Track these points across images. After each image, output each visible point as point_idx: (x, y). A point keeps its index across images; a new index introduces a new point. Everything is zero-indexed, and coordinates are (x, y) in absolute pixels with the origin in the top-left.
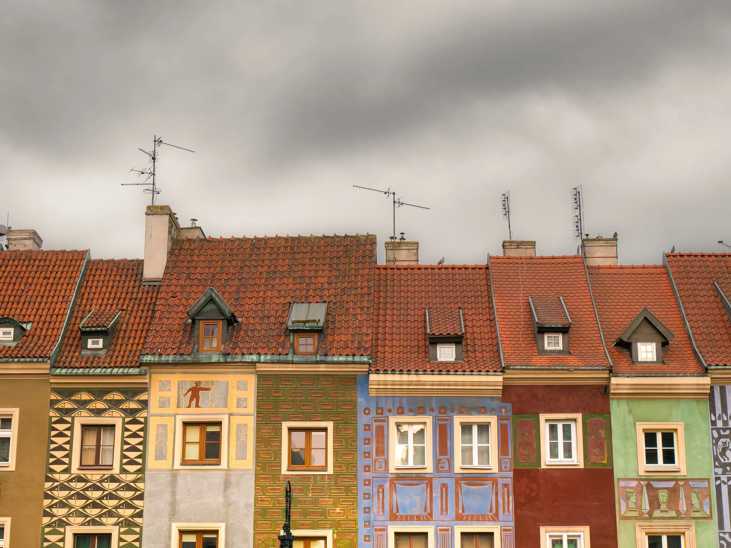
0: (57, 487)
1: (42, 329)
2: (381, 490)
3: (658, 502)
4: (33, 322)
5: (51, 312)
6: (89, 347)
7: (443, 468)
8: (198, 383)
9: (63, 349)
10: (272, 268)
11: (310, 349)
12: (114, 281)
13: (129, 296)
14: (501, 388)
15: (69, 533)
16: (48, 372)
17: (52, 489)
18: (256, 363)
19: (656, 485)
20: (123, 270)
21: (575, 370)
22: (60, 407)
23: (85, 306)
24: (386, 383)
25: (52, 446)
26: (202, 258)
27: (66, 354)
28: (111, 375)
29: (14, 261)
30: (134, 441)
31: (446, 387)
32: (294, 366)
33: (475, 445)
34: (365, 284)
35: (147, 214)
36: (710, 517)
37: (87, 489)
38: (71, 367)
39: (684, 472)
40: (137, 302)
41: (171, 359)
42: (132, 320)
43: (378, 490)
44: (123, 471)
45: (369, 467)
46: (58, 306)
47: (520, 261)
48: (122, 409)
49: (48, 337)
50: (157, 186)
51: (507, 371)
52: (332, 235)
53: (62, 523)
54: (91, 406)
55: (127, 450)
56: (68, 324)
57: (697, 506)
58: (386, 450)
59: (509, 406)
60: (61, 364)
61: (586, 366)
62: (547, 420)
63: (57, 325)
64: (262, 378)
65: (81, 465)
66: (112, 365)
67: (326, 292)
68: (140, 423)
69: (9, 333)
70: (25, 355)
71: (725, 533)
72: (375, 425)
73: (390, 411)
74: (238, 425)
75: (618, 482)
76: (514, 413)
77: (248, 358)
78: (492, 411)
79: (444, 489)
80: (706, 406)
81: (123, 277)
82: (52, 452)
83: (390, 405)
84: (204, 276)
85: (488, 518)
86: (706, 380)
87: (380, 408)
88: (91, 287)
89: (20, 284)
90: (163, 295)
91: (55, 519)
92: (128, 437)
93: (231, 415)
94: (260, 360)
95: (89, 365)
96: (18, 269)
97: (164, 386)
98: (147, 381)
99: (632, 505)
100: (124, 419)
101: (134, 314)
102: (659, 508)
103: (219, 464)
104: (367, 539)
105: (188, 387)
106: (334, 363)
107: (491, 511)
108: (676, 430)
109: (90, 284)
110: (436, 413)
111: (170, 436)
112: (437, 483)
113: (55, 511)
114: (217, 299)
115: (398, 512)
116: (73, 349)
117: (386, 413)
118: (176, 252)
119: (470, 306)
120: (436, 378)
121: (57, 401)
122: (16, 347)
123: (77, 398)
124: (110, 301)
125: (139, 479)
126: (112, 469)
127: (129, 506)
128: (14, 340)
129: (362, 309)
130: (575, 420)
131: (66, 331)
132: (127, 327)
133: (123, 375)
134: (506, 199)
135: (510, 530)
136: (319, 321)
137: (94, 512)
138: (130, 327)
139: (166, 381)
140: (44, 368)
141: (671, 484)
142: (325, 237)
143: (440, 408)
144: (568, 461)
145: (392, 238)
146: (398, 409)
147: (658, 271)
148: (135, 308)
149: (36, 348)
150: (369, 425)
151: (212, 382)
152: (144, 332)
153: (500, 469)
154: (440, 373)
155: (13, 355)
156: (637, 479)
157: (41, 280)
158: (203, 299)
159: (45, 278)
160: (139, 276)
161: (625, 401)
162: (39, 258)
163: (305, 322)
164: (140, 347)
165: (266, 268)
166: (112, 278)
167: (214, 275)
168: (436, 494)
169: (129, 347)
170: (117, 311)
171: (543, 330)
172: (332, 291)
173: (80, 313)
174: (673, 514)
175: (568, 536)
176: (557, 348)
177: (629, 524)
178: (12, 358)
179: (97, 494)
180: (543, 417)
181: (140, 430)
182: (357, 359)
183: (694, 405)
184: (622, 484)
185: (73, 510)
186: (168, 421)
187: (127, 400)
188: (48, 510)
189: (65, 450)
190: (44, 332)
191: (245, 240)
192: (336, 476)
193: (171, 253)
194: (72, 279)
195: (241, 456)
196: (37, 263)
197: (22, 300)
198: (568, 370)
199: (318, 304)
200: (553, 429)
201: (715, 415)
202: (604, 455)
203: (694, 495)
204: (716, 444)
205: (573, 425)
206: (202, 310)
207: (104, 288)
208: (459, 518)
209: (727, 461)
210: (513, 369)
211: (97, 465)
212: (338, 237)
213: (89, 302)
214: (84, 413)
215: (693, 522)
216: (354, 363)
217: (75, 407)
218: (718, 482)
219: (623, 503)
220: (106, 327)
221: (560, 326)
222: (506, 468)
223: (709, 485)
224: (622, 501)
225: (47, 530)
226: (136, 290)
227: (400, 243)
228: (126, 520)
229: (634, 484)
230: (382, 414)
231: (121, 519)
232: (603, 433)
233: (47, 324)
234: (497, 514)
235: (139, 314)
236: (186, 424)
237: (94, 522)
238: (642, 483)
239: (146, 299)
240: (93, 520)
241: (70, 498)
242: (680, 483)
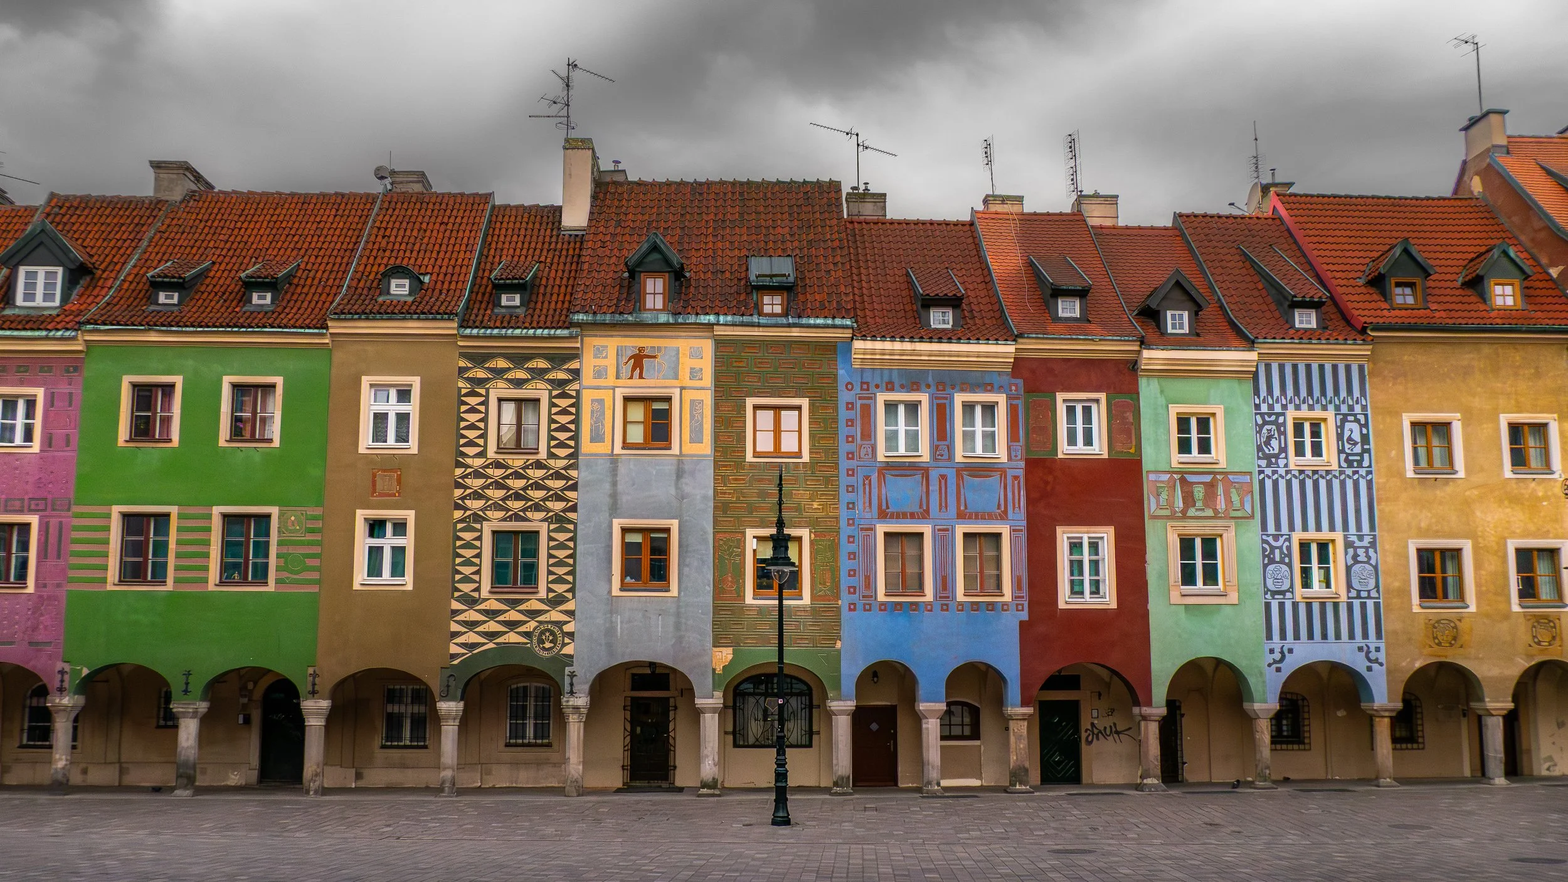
0: (470, 474)
1: (443, 283)
2: (867, 482)
3: (1193, 499)
4: (431, 274)
5: (452, 262)
6: (503, 304)
7: (942, 455)
8: (641, 349)
9: (471, 307)
10: (720, 216)
11: (778, 309)
12: (526, 230)
13: (546, 246)
14: (1012, 360)
15: (487, 529)
16: (455, 332)
17: (464, 477)
18: (713, 325)
19: (1191, 478)
20: (536, 217)
21: (1100, 340)
22: (471, 376)
23: (494, 257)
24: (873, 352)
25: (463, 424)
26: (633, 203)
27: (475, 311)
28: (535, 338)
29: (403, 203)
30: (564, 419)
31: (946, 358)
32: (761, 329)
33: (979, 428)
34: (836, 236)
35: (565, 148)
36: (1252, 517)
37: (507, 477)
38: (484, 327)
39: (1223, 464)
40: (557, 253)
41: (608, 318)
42: (553, 274)
43: (864, 481)
44: (552, 455)
45: (852, 453)
46: (462, 255)
47: (1011, 217)
48: (548, 380)
49: (451, 292)
50: (572, 119)
51: (1020, 340)
52: (789, 180)
53: (478, 518)
54: (510, 375)
55: (556, 430)
56: (475, 278)
57: (1237, 504)
58: (873, 433)
59: (1020, 382)
60: (471, 323)
61: (1114, 336)
62: (1064, 401)
63: (461, 278)
64: (721, 344)
65: (498, 448)
66: (534, 324)
67: (789, 244)
68: (571, 397)
69: (404, 286)
70: (425, 310)
71: (1268, 535)
72: (859, 403)
73: (877, 386)
74: (692, 401)
75: (1148, 477)
76: (1025, 392)
77: (704, 319)
78: (1000, 389)
79: (943, 482)
80: (1249, 387)
81: (537, 226)
82: (462, 432)
83: (878, 381)
84: (637, 224)
85: (995, 515)
86: (1253, 356)
87: (865, 383)
88: (499, 236)
89: (412, 230)
90: (590, 244)
91: (468, 513)
92: (555, 414)
93: (682, 388)
94: (718, 321)
95: (505, 324)
96: (409, 212)
97: (599, 352)
98: (578, 345)
99: (1163, 502)
100: (550, 392)
101: (554, 267)
102: (1194, 505)
103: (669, 448)
104: (851, 540)
105: (630, 353)
106: (809, 326)
107: (999, 508)
108: (1214, 414)
109: (497, 232)
110: (933, 389)
111: (608, 414)
112: (934, 475)
113: (468, 503)
114: (662, 246)
115: (888, 507)
116: (483, 306)
117: (872, 389)
118: (601, 196)
119: (958, 267)
120: (935, 347)
121: (467, 369)
122: (413, 302)
123: (491, 366)
124: (524, 252)
125: (571, 465)
126: (537, 453)
127: (559, 498)
128: (410, 294)
129: (835, 264)
130: (1097, 401)
131: (473, 285)
132: (547, 282)
133: (550, 338)
134: (988, 145)
135: (1021, 530)
136: (789, 275)
137: (517, 505)
138: (551, 282)
139: (602, 346)
140: (450, 327)
141: (1208, 478)
142: (779, 182)
143: (938, 384)
144: (1088, 450)
145: (853, 188)
146: (887, 384)
147: (1171, 233)
148: (556, 260)
149: (438, 303)
150: (852, 403)
151: (659, 349)
152: (570, 288)
153: (1010, 458)
154: (940, 341)
155: (412, 311)
156: (1168, 472)
157: (437, 226)
158: (646, 246)
159: (441, 224)
160: (556, 224)
161: (1156, 380)
162: (433, 200)
163: (771, 276)
164: (566, 305)
165: (712, 216)
166: (524, 225)
167: (650, 223)
168: (934, 487)
169: (553, 305)
170: (534, 262)
171: (1058, 293)
172: (796, 244)
173: (488, 265)
174: (1210, 513)
175: (1089, 538)
176: (1073, 315)
177: (1159, 523)
178: (409, 313)
179: (519, 484)
180: (1060, 397)
181: (571, 406)
182: (838, 321)
183: (1235, 385)
184: (1152, 477)
185: (490, 502)
186: (606, 395)
187: (554, 368)
188: (460, 502)
189: (479, 429)
190: (446, 286)
191: (682, 183)
192: (813, 465)
193: (594, 197)
194: (476, 225)
195: (696, 438)
196: (431, 206)
197: (417, 247)
198: (1092, 340)
199: (781, 258)
200: (1071, 411)
201: (1259, 398)
202: (1131, 442)
203: (1233, 490)
204: (1259, 432)
205: (1094, 407)
206: (645, 260)
207: (515, 236)
208: (962, 516)
209: (1272, 452)
210: (1028, 338)
211: (518, 446)
212: (795, 182)
213: (498, 252)
214: (501, 384)
215: (1232, 523)
216: (834, 326)
217: (490, 376)
218: (1262, 476)
219: (1153, 500)
220: (523, 279)
221: (1078, 288)
222: (1016, 456)
223: (1251, 479)
224: (1151, 497)
225: (459, 526)
226: (554, 239)
227: (864, 194)
228: (556, 514)
229: (1166, 477)
230: (868, 389)
231: (551, 514)
232: (1130, 416)
233: (449, 276)
234: (1006, 512)
235: (561, 267)
236: (627, 400)
237: (517, 517)
238: (1175, 476)
239: (568, 250)
240: (516, 514)
241: (487, 487)
242: (1218, 477)
